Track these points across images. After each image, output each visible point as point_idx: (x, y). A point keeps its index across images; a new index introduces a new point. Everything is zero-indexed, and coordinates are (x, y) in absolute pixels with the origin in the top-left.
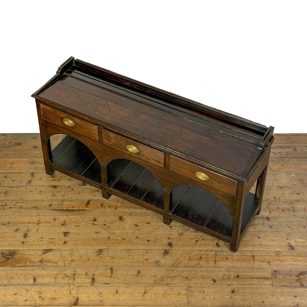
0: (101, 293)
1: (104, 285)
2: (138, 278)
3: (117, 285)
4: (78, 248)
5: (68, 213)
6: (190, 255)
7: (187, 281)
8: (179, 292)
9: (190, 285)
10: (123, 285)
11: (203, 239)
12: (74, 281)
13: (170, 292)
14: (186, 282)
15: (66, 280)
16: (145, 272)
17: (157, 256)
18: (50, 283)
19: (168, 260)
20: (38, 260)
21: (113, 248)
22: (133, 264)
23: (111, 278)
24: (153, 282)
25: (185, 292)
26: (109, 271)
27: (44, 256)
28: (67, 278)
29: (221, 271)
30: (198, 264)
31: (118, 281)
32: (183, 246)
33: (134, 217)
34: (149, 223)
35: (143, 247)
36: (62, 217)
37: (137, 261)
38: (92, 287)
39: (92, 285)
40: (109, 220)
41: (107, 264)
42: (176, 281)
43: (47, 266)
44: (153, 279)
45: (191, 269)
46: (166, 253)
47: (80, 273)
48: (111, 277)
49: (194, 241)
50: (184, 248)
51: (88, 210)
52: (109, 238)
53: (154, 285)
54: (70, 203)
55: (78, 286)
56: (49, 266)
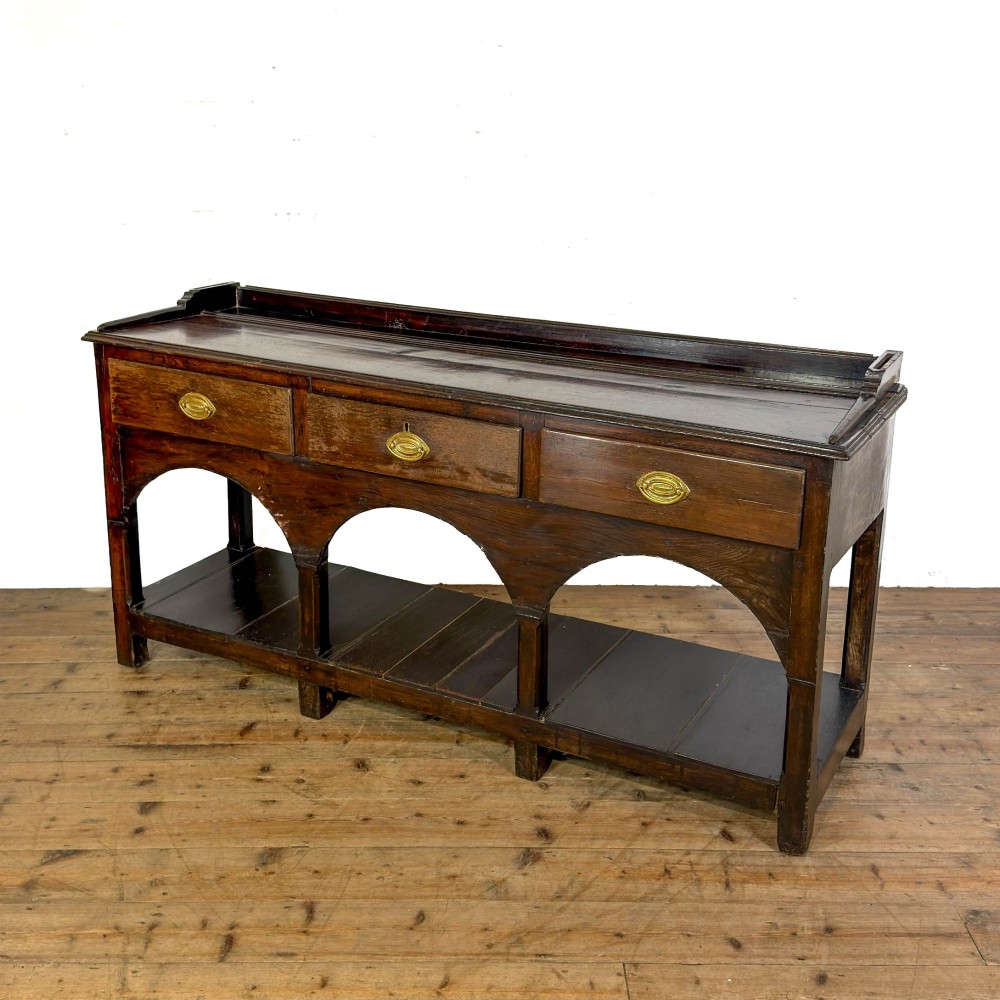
0: (254, 988)
1: (270, 960)
2: (416, 936)
3: (328, 958)
4: (186, 845)
5: (168, 754)
6: (626, 865)
7: (623, 946)
8: (591, 983)
9: (637, 960)
10: (355, 958)
11: (668, 820)
12: (146, 947)
13: (553, 981)
14: (618, 947)
15: (116, 946)
16: (446, 915)
17: (496, 868)
18: (48, 953)
19: (540, 878)
20: (19, 881)
21: (326, 843)
22: (400, 891)
23: (303, 938)
24: (481, 948)
25: (614, 981)
26: (298, 916)
27: (45, 869)
28: (121, 938)
29: (755, 914)
30: (660, 891)
31: (333, 946)
32: (594, 837)
33: (410, 761)
34: (462, 776)
35: (439, 842)
36: (143, 765)
37: (415, 882)
38: (222, 965)
39: (222, 960)
40: (316, 770)
41: (295, 893)
42: (576, 945)
43: (49, 902)
44: (481, 937)
45: (636, 906)
46: (530, 857)
47: (178, 922)
48: (305, 932)
49: (635, 825)
50: (598, 844)
51: (244, 747)
52: (311, 816)
53: (485, 957)
54: (183, 730)
55: (161, 965)
56: (56, 901)
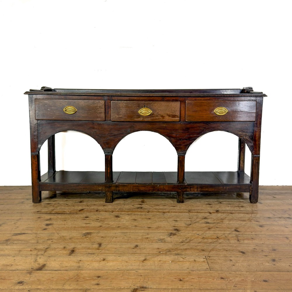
0: (80, 261)
1: (87, 255)
2: (135, 250)
3: (105, 255)
4: (60, 232)
5: (56, 215)
6: (204, 236)
7: (205, 252)
8: (195, 260)
9: (209, 255)
10: (115, 254)
11: (217, 227)
12: (45, 253)
13: (182, 260)
14: (203, 253)
15: (35, 252)
16: (145, 246)
17: (161, 236)
18: (11, 254)
19: (175, 238)
20: (4, 239)
21: (106, 232)
22: (130, 241)
23: (98, 250)
25: (202, 260)
26: (96, 246)
27: (13, 237)
28: (37, 251)
29: (249, 246)
30: (216, 241)
31: (107, 252)
32: (193, 231)
33: (133, 216)
34: (150, 219)
35: (143, 231)
36: (48, 217)
37: (135, 239)
38: (70, 256)
39: (70, 255)
40: (103, 217)
41: (95, 241)
42: (188, 252)
43: (14, 244)
44: (157, 250)
45: (208, 244)
46: (171, 234)
47: (56, 247)
48: (98, 249)
49: (206, 229)
50: (195, 232)
51: (80, 213)
52: (101, 226)
53: (158, 254)
54: (61, 210)
55: (49, 256)
56: (16, 243)
